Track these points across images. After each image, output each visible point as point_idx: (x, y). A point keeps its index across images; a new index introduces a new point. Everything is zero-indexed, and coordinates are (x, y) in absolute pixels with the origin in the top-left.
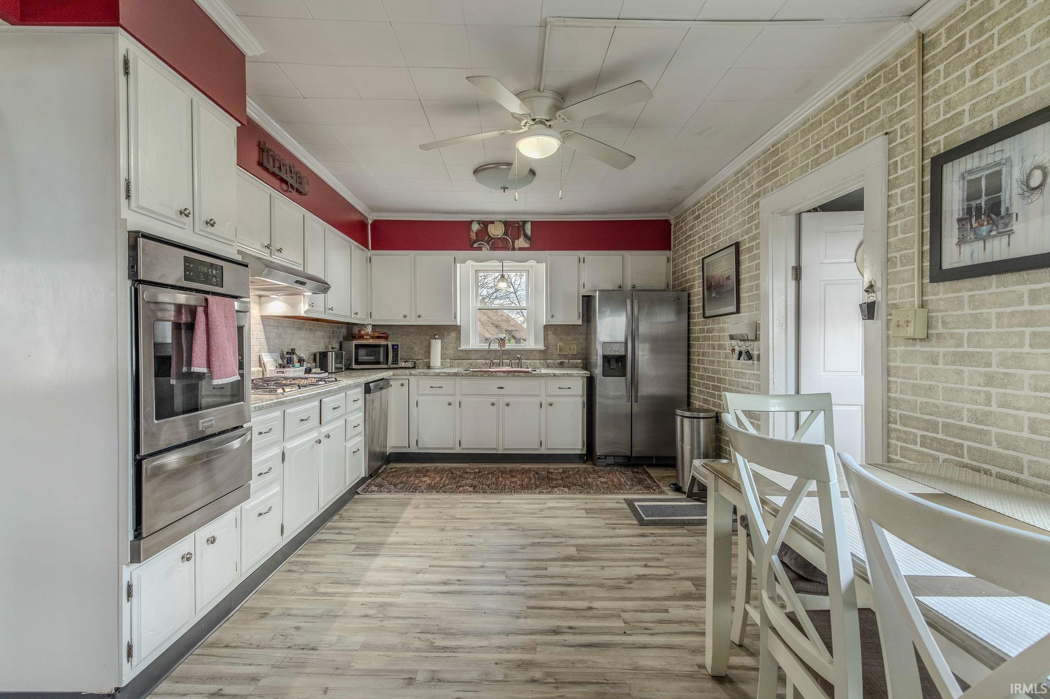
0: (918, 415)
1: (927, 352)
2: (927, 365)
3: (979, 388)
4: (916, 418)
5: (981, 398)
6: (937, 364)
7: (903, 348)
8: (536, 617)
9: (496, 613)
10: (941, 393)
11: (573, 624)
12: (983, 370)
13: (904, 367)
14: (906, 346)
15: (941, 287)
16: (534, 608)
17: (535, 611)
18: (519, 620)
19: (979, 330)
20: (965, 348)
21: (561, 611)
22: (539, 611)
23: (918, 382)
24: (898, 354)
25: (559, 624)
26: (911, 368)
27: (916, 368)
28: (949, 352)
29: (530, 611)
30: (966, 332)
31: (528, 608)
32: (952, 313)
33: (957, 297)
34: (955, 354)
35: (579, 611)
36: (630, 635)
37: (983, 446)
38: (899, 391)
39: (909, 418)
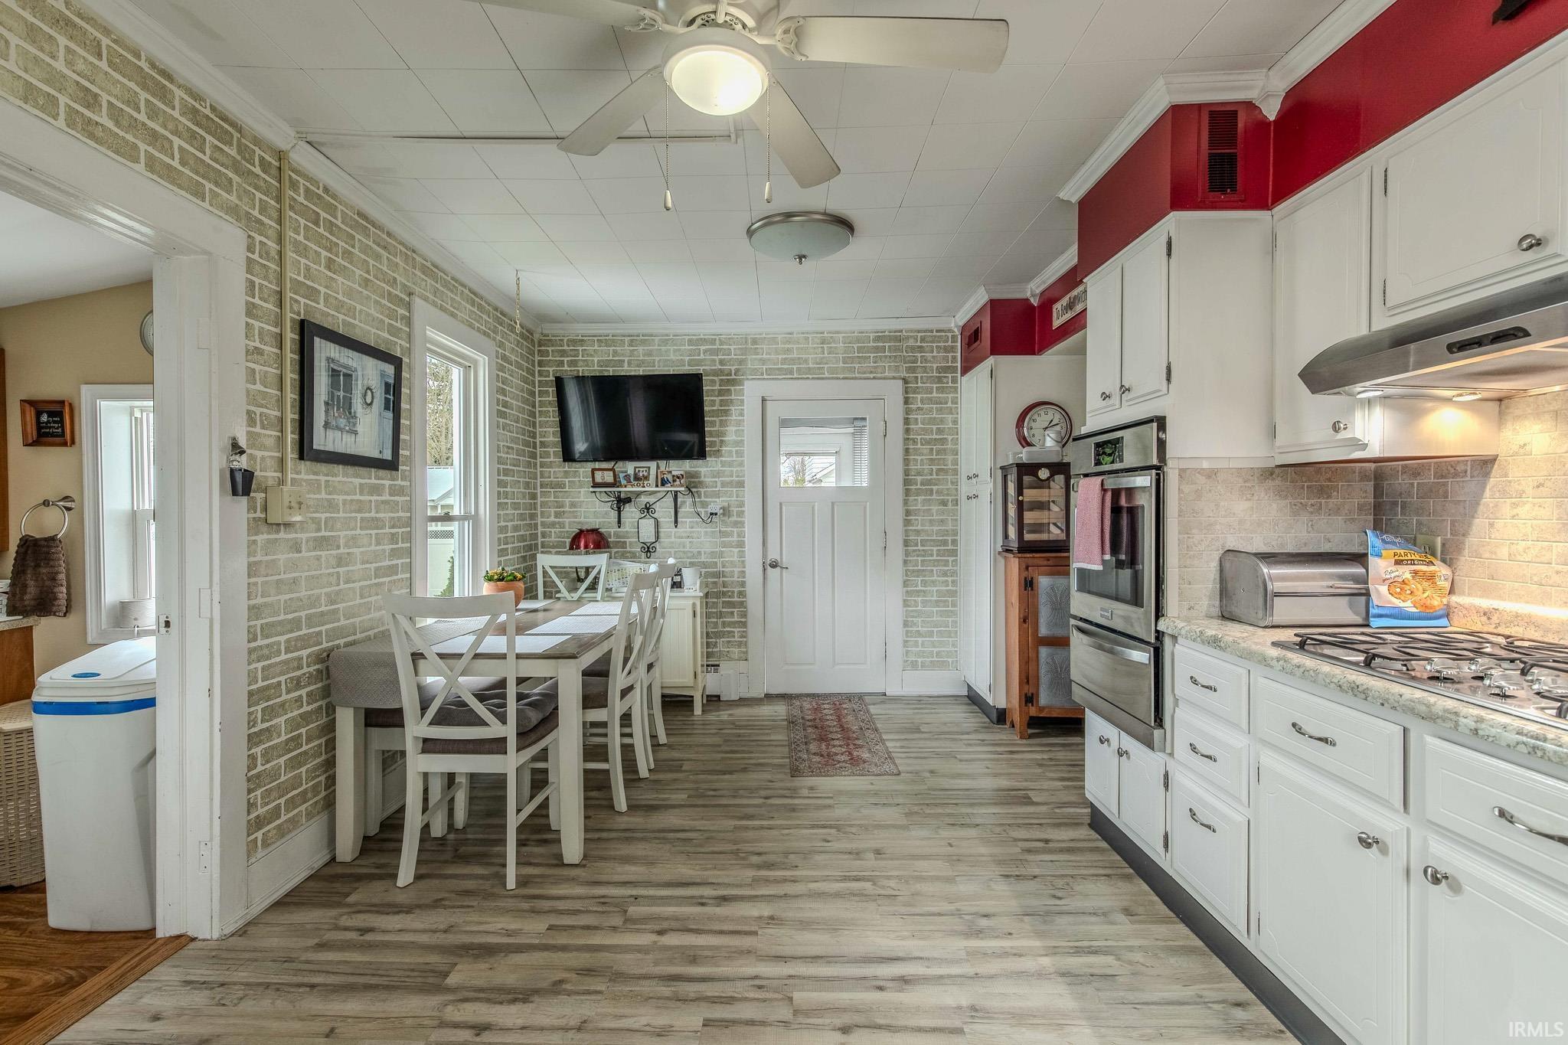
0: (282, 617)
1: (292, 539)
2: (291, 555)
3: (332, 570)
4: (280, 622)
5: (333, 580)
6: (300, 552)
7: (265, 536)
8: (745, 919)
9: (805, 925)
10: (303, 583)
11: (699, 909)
12: (334, 552)
13: (266, 561)
14: (269, 533)
15: (304, 466)
16: (746, 933)
17: (746, 928)
18: (770, 914)
19: (332, 515)
20: (323, 533)
21: (706, 928)
22: (739, 928)
23: (282, 576)
24: (259, 544)
25: (718, 909)
26: (273, 561)
27: (279, 560)
28: (311, 537)
29: (753, 929)
30: (323, 516)
31: (755, 933)
32: (312, 496)
33: (316, 480)
34: (315, 539)
35: (681, 928)
36: (631, 896)
37: (336, 624)
38: (260, 594)
39: (272, 625)
